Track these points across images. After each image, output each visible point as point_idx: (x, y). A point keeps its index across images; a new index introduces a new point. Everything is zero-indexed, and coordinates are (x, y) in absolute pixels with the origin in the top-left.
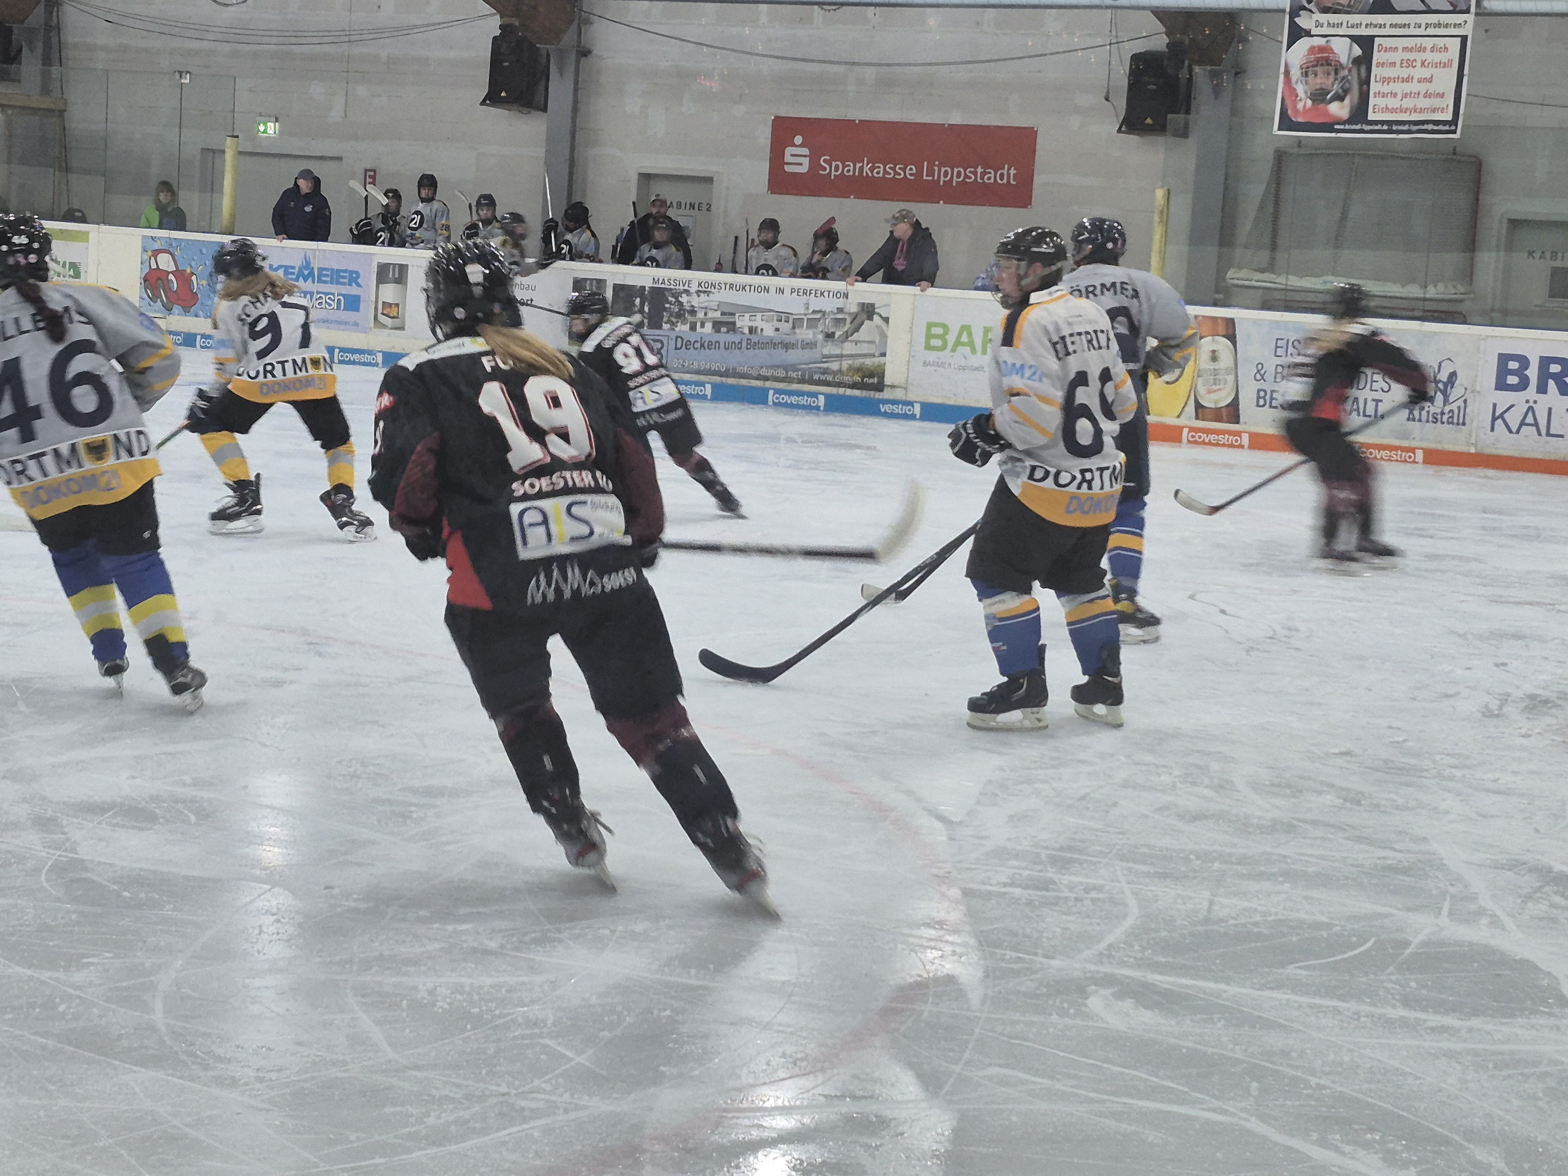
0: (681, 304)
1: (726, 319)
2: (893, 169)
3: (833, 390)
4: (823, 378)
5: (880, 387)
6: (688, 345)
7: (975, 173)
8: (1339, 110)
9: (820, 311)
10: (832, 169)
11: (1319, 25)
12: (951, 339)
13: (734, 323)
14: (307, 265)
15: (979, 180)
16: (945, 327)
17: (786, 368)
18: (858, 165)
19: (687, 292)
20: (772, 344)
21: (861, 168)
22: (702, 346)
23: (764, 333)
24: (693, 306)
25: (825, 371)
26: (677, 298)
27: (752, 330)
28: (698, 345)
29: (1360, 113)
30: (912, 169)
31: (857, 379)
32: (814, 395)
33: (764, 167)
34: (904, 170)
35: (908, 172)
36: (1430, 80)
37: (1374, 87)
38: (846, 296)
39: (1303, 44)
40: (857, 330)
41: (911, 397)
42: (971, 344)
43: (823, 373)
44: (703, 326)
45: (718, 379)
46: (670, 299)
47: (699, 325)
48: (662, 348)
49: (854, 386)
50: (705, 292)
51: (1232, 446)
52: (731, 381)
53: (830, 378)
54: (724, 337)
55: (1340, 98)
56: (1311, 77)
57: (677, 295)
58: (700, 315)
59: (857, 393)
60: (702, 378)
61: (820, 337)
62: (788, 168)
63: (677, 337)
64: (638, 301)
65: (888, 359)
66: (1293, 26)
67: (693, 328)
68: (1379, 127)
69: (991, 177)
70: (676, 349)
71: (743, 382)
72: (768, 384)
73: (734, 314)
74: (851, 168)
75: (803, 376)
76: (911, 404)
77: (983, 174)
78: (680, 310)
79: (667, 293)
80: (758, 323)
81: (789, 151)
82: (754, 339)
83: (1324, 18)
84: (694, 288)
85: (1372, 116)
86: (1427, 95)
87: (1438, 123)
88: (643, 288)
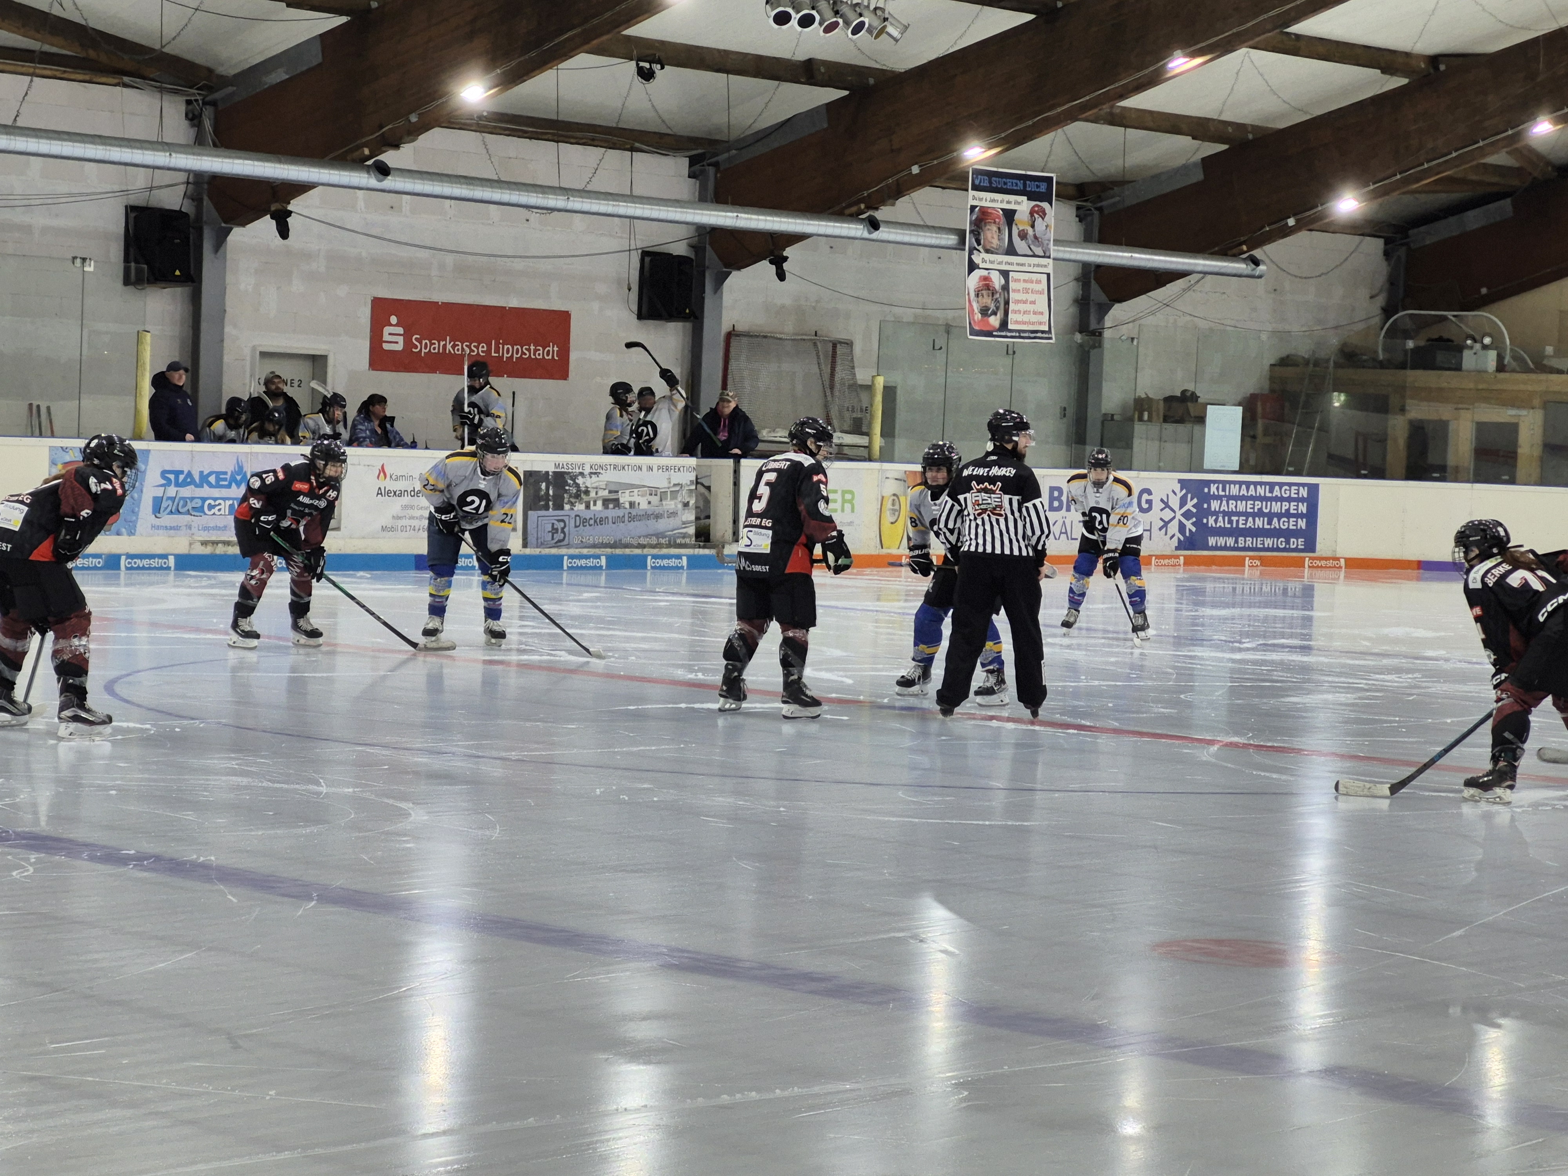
0: (578, 486)
1: (613, 496)
2: (469, 347)
3: (690, 551)
4: (683, 541)
6: (585, 522)
7: (529, 350)
8: (994, 321)
9: (678, 484)
10: (423, 347)
13: (617, 500)
14: (240, 468)
15: (533, 357)
17: (658, 535)
18: (442, 343)
19: (582, 474)
20: (647, 516)
21: (445, 346)
22: (595, 521)
23: (641, 507)
24: (587, 487)
26: (574, 480)
27: (632, 504)
28: (592, 522)
29: (1004, 324)
30: (483, 347)
32: (679, 557)
33: (365, 345)
34: (477, 347)
35: (480, 349)
36: (1033, 303)
39: (977, 273)
43: (684, 537)
44: (595, 504)
45: (609, 551)
46: (570, 481)
47: (592, 503)
48: (565, 526)
50: (595, 473)
52: (618, 551)
53: (688, 541)
54: (612, 513)
56: (980, 298)
57: (574, 478)
58: (593, 494)
60: (597, 551)
61: (680, 506)
62: (386, 346)
63: (576, 516)
64: (543, 486)
66: (971, 261)
67: (588, 507)
68: (1014, 334)
69: (540, 354)
70: (576, 527)
71: (628, 551)
72: (646, 551)
73: (617, 492)
74: (437, 346)
75: (670, 541)
77: (536, 350)
78: (578, 491)
79: (567, 477)
80: (636, 499)
81: (387, 330)
82: (634, 512)
83: (988, 257)
84: (587, 470)
85: (1010, 327)
86: (1035, 313)
87: (1043, 332)
88: (547, 473)
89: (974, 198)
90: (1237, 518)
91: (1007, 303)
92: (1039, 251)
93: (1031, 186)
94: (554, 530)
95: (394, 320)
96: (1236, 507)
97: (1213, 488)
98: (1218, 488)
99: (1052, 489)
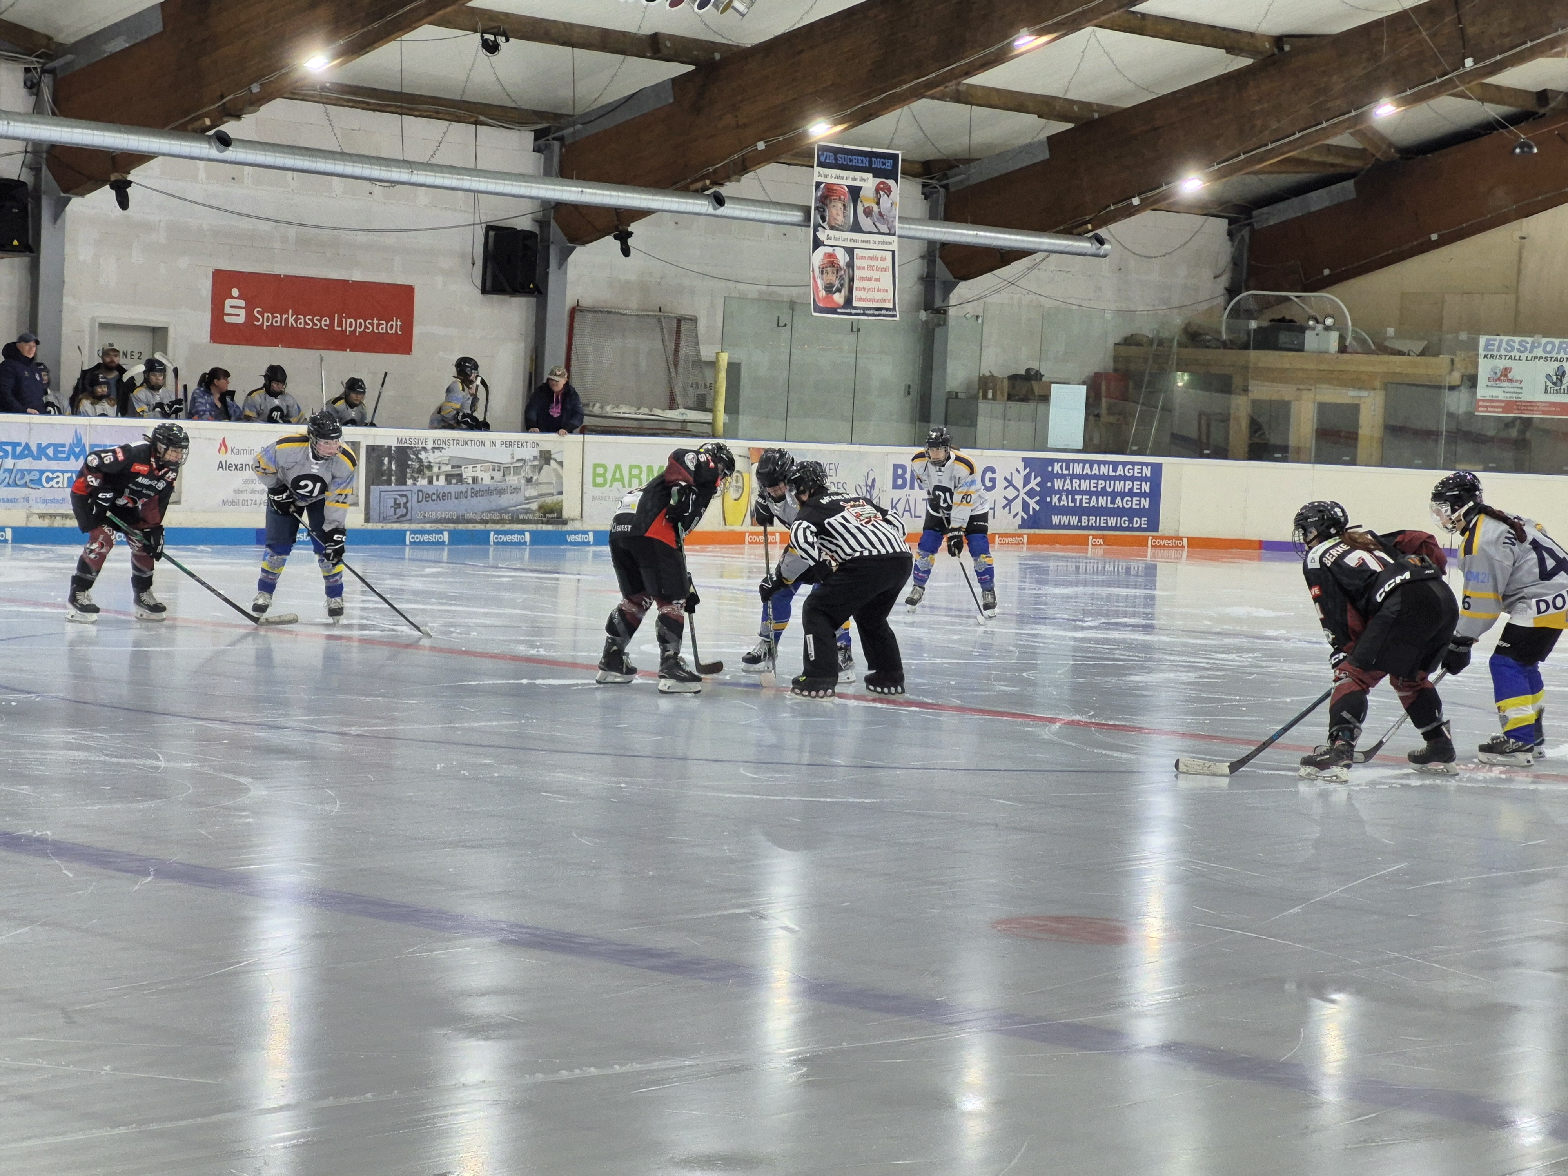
0: (420, 461)
1: (456, 471)
2: (312, 320)
3: (533, 527)
4: (526, 517)
5: (562, 520)
6: (427, 497)
7: (372, 324)
8: (839, 298)
9: (522, 460)
10: (265, 320)
11: (829, 238)
12: (609, 476)
13: (460, 475)
14: (78, 441)
15: (376, 331)
17: (501, 511)
18: (284, 316)
19: (424, 449)
20: (489, 491)
21: (287, 320)
22: (438, 497)
23: (484, 482)
24: (429, 462)
26: (417, 456)
27: (475, 480)
28: (434, 497)
29: (848, 302)
30: (326, 321)
32: (522, 533)
33: (206, 318)
34: (320, 321)
35: (323, 323)
36: (878, 280)
37: (856, 284)
38: (538, 445)
39: (821, 250)
41: (586, 527)
42: (622, 480)
43: (526, 513)
44: (438, 479)
45: (451, 526)
46: (412, 456)
47: (434, 478)
48: (407, 501)
50: (438, 448)
52: (461, 527)
53: (531, 517)
54: (454, 488)
55: (839, 290)
56: (825, 274)
57: (417, 453)
58: (435, 469)
59: (550, 527)
60: (440, 526)
61: (523, 481)
62: (227, 319)
63: (419, 491)
64: (386, 460)
65: (564, 497)
67: (430, 482)
68: (858, 311)
69: (383, 328)
70: (418, 502)
71: (470, 527)
72: (489, 526)
73: (460, 467)
74: (279, 319)
75: (512, 517)
76: (586, 533)
77: (379, 325)
78: (421, 466)
79: (409, 452)
80: (479, 474)
81: (229, 302)
82: (477, 487)
83: (833, 233)
84: (430, 446)
85: (855, 304)
86: (879, 290)
87: (887, 309)
88: (390, 447)
89: (819, 175)
90: (1080, 497)
91: (852, 280)
92: (884, 228)
93: (877, 164)
94: (397, 505)
95: (235, 292)
96: (1079, 486)
97: (1057, 467)
98: (1061, 467)
99: (896, 467)
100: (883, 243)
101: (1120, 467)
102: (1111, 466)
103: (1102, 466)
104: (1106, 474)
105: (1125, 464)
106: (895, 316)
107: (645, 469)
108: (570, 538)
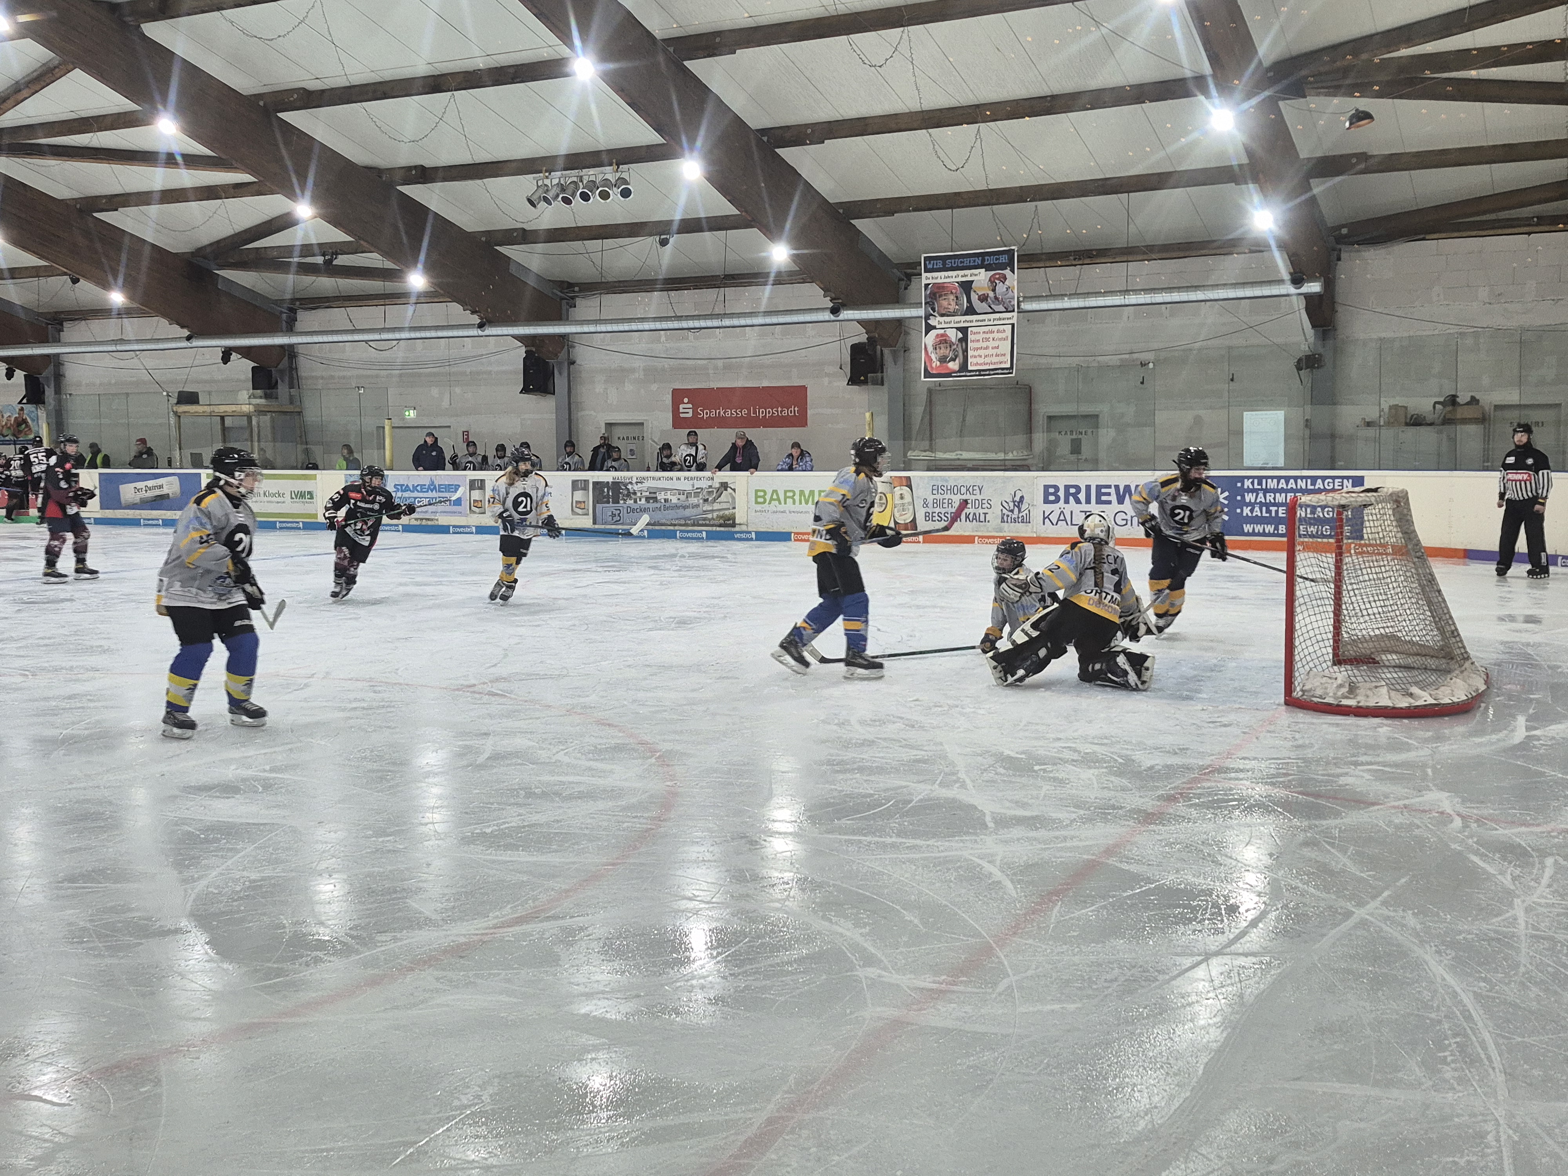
0: (628, 489)
1: (652, 495)
2: (736, 412)
3: (710, 528)
4: (704, 522)
5: (734, 525)
6: (633, 511)
7: (778, 411)
8: (954, 366)
9: (700, 488)
10: (705, 414)
11: (940, 323)
12: (768, 497)
13: (656, 498)
15: (780, 415)
16: (764, 491)
17: (685, 519)
19: (631, 483)
20: (677, 507)
21: (719, 412)
22: (641, 510)
23: (672, 502)
24: (634, 490)
25: (705, 519)
26: (626, 487)
27: (666, 500)
28: (638, 510)
29: (964, 367)
31: (722, 521)
32: (701, 532)
33: (670, 415)
35: (743, 413)
36: (998, 347)
37: (970, 353)
38: (712, 479)
39: (933, 333)
40: (720, 496)
41: (750, 529)
42: (778, 500)
44: (640, 500)
45: (650, 527)
46: (623, 487)
47: (638, 500)
48: (620, 513)
49: (720, 526)
50: (640, 482)
51: (914, 542)
52: (657, 528)
53: (707, 522)
54: (652, 505)
56: (938, 350)
57: (626, 485)
58: (639, 494)
59: (722, 529)
61: (701, 501)
62: (682, 415)
63: (627, 507)
64: (606, 490)
65: (736, 511)
66: (927, 324)
67: (635, 502)
68: (974, 373)
69: (786, 412)
70: (627, 513)
71: (663, 528)
72: (676, 528)
73: (656, 493)
74: (714, 413)
75: (694, 522)
76: (750, 532)
77: (781, 412)
78: (628, 493)
79: (621, 484)
80: (669, 497)
81: (681, 406)
82: (667, 505)
83: (942, 319)
84: (634, 481)
85: (970, 368)
86: (997, 355)
87: (1007, 369)
88: (608, 482)
90: (1276, 508)
91: (965, 351)
92: (1001, 308)
94: (613, 515)
95: (686, 400)
96: (1274, 499)
97: (1247, 483)
98: (1253, 483)
99: (1046, 487)
100: (1000, 319)
101: (1319, 481)
102: (1309, 481)
103: (1299, 481)
104: (1304, 487)
105: (1324, 478)
106: (1012, 373)
107: (797, 493)
108: (738, 536)
